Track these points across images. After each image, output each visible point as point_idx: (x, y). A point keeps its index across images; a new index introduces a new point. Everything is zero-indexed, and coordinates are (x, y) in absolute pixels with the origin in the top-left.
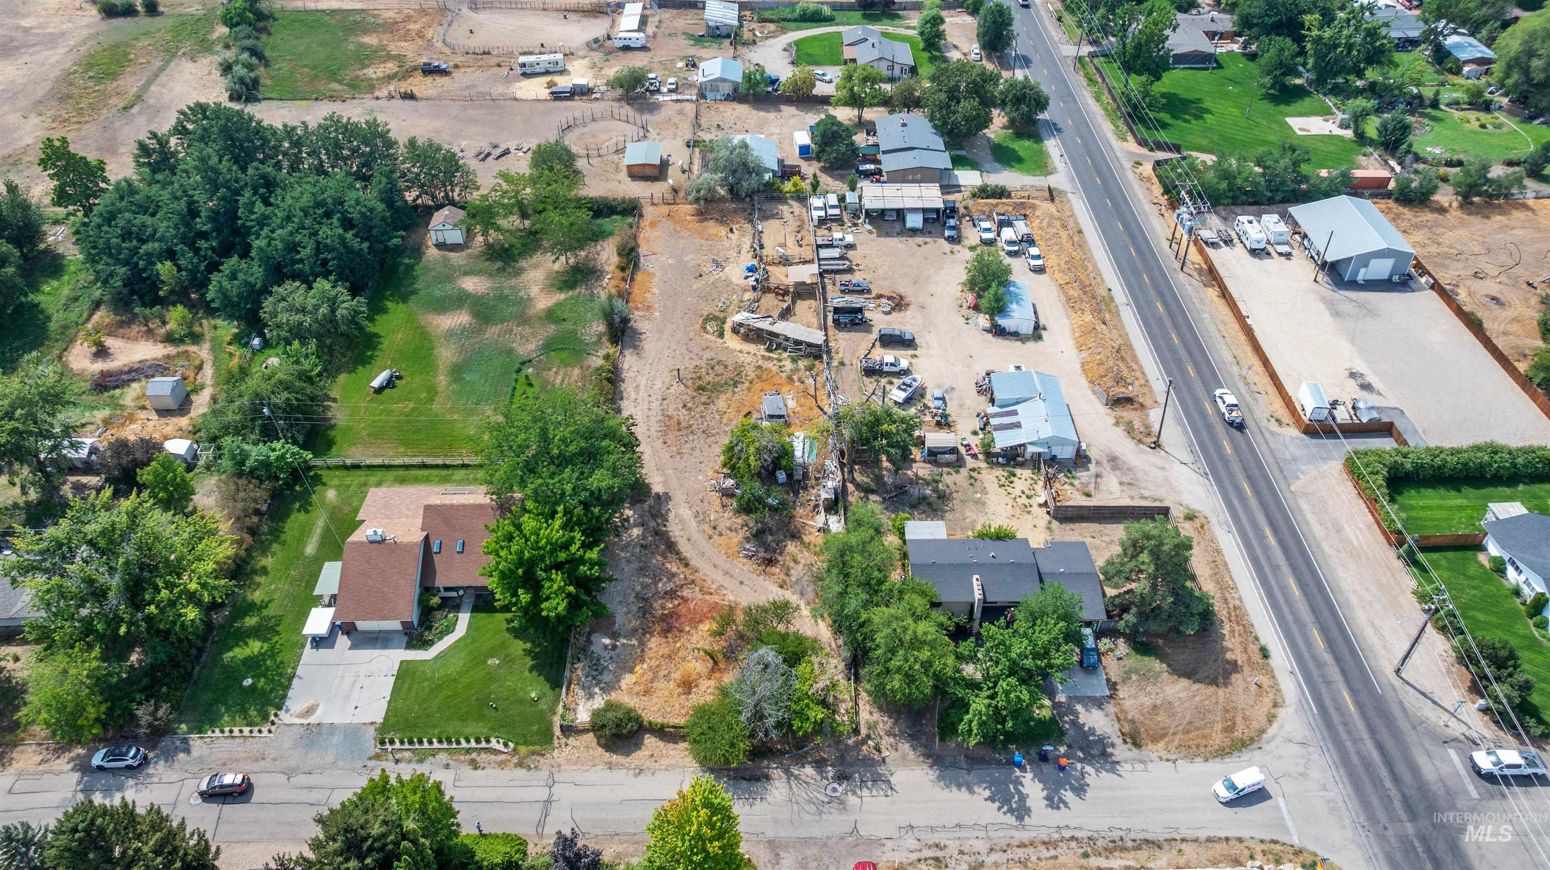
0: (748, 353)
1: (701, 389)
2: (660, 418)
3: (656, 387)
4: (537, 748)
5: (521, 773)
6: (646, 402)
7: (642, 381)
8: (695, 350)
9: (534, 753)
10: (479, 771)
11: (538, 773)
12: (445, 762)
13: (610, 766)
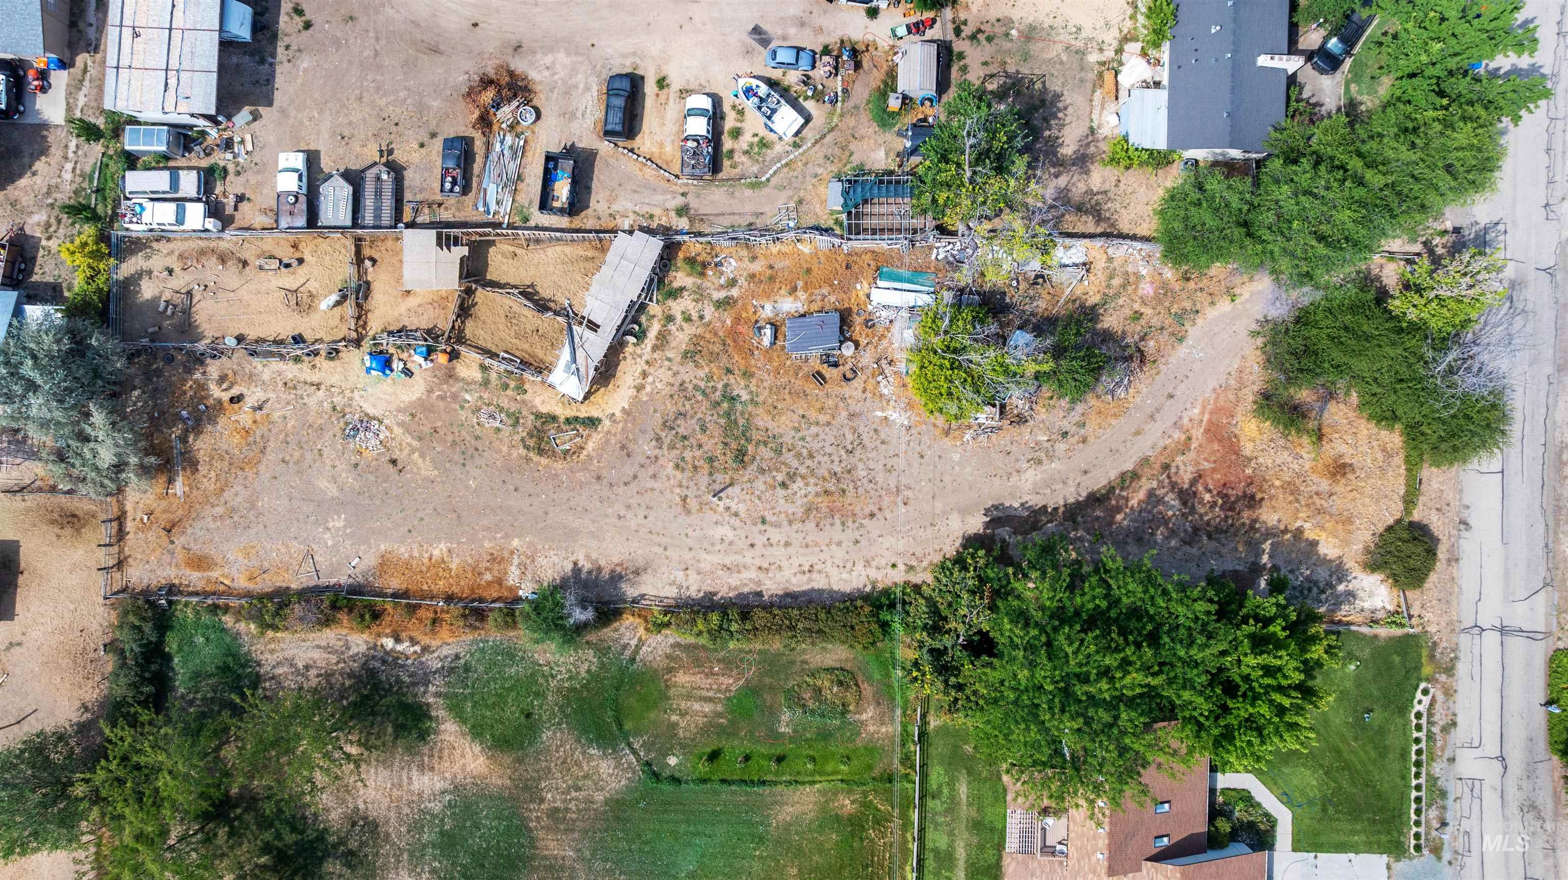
0: (645, 375)
1: (741, 456)
2: (810, 525)
3: (730, 535)
4: (1425, 653)
5: (1462, 668)
6: (768, 551)
7: (709, 560)
8: (629, 470)
9: (1432, 657)
10: (1459, 719)
11: (1462, 647)
12: (1445, 764)
13: (1454, 560)
